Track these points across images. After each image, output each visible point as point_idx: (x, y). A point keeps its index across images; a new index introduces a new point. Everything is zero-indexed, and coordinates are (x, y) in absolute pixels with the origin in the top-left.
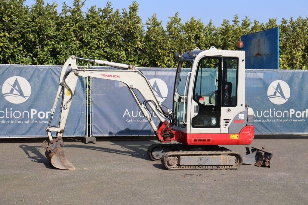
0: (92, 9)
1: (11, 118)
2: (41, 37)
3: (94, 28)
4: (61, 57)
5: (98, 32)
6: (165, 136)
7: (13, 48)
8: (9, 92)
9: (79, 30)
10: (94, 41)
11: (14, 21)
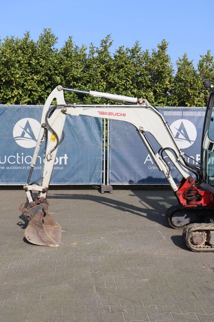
0: (120, 50)
1: (23, 163)
2: (67, 78)
3: (121, 68)
4: (87, 98)
5: (125, 73)
6: (188, 198)
7: (40, 91)
8: (20, 136)
9: (106, 71)
10: (121, 81)
11: (40, 64)
